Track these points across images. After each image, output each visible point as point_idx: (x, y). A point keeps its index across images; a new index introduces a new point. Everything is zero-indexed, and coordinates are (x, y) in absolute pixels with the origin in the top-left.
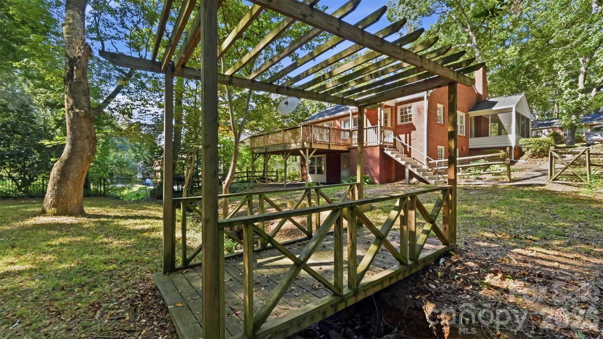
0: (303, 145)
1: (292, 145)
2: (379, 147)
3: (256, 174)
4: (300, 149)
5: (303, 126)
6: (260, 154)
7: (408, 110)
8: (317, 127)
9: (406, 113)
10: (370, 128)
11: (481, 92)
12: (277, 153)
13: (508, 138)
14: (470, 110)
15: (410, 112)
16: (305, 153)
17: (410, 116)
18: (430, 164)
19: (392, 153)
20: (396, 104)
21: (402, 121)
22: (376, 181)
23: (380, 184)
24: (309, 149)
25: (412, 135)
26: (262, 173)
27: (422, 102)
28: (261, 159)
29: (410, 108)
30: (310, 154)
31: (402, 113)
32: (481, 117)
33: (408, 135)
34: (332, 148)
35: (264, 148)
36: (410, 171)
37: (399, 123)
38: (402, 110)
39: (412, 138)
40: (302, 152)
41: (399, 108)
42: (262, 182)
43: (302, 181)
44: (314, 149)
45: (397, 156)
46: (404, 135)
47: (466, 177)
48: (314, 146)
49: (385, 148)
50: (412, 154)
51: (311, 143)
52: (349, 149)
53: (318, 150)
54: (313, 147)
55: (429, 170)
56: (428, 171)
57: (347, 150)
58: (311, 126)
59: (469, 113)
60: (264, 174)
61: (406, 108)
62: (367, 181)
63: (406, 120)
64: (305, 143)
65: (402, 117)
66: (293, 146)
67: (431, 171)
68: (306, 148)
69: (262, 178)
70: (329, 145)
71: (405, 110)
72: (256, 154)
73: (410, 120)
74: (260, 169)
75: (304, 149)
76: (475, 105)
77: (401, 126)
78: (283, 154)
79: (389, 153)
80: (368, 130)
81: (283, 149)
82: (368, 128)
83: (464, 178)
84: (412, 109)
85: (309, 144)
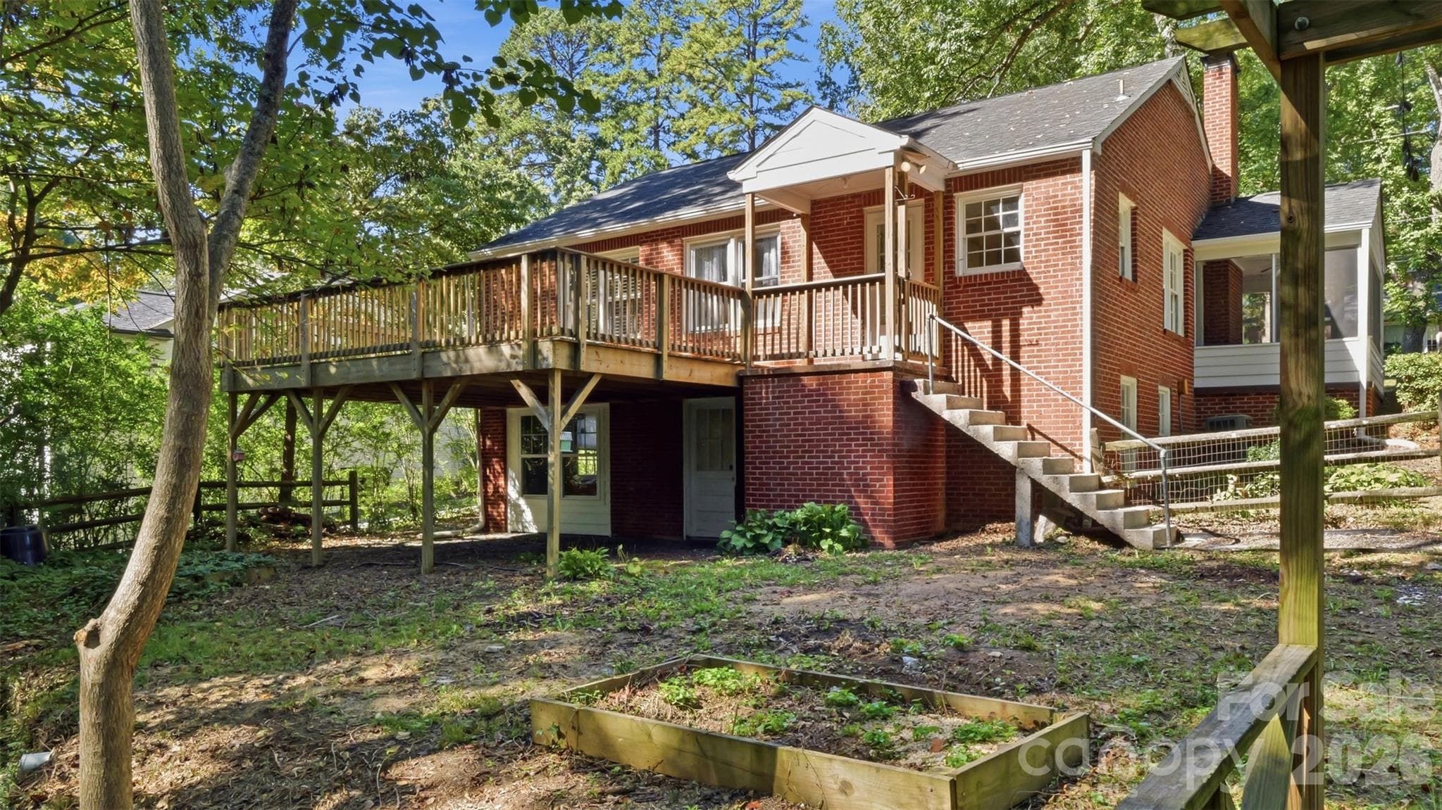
0: (534, 351)
1: (472, 352)
2: (889, 375)
3: (245, 496)
4: (517, 375)
5: (533, 257)
6: (273, 395)
7: (1001, 214)
8: (606, 264)
9: (993, 224)
10: (827, 286)
11: (1225, 168)
12: (376, 391)
13: (1345, 350)
14: (1197, 236)
15: (1012, 220)
16: (543, 396)
17: (1012, 238)
18: (1112, 454)
19: (951, 405)
20: (948, 182)
21: (974, 261)
22: (879, 534)
23: (899, 546)
24: (566, 376)
25: (1024, 323)
26: (276, 491)
27: (1069, 178)
28: (271, 423)
29: (1012, 202)
30: (567, 398)
31: (972, 227)
32: (1226, 263)
33: (1006, 323)
34: (673, 373)
35: (305, 363)
36: (1036, 485)
37: (962, 269)
38: (972, 210)
39: (1024, 338)
40: (524, 392)
41: (962, 200)
42: (281, 536)
43: (485, 530)
44: (591, 375)
45: (974, 420)
46: (988, 324)
47: (1252, 512)
48: (588, 363)
49: (919, 382)
50: (1025, 411)
51: (575, 348)
52: (741, 379)
53: (607, 380)
54: (583, 368)
55: (1106, 479)
56: (1102, 486)
57: (731, 383)
58: (575, 259)
59: (1195, 244)
60: (285, 496)
61: (993, 204)
62: (844, 533)
63: (994, 259)
64: (545, 347)
65: (974, 244)
66: (481, 360)
67: (1116, 486)
68: (549, 373)
69: (274, 518)
70: (658, 358)
71: (988, 211)
72: (254, 394)
73: (1013, 256)
74: (262, 469)
75: (538, 379)
76: (1208, 216)
77: (971, 282)
78: (414, 398)
79: (936, 402)
80: (819, 297)
81: (414, 375)
82: (819, 288)
83: (1245, 515)
84: (1021, 211)
85: (564, 352)
